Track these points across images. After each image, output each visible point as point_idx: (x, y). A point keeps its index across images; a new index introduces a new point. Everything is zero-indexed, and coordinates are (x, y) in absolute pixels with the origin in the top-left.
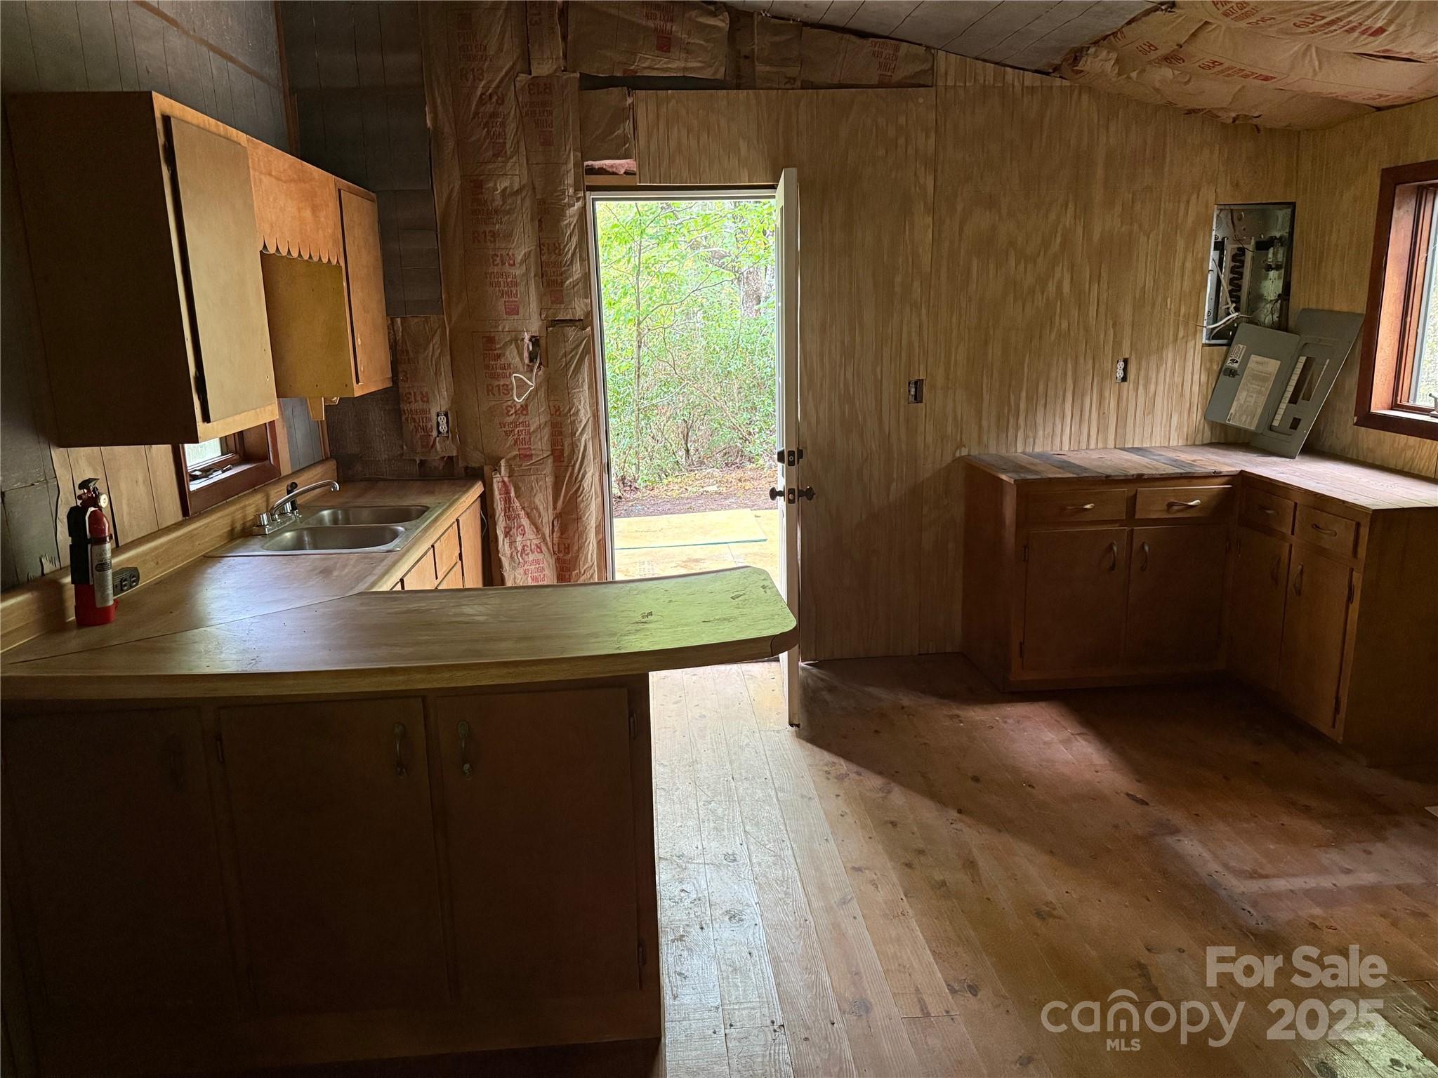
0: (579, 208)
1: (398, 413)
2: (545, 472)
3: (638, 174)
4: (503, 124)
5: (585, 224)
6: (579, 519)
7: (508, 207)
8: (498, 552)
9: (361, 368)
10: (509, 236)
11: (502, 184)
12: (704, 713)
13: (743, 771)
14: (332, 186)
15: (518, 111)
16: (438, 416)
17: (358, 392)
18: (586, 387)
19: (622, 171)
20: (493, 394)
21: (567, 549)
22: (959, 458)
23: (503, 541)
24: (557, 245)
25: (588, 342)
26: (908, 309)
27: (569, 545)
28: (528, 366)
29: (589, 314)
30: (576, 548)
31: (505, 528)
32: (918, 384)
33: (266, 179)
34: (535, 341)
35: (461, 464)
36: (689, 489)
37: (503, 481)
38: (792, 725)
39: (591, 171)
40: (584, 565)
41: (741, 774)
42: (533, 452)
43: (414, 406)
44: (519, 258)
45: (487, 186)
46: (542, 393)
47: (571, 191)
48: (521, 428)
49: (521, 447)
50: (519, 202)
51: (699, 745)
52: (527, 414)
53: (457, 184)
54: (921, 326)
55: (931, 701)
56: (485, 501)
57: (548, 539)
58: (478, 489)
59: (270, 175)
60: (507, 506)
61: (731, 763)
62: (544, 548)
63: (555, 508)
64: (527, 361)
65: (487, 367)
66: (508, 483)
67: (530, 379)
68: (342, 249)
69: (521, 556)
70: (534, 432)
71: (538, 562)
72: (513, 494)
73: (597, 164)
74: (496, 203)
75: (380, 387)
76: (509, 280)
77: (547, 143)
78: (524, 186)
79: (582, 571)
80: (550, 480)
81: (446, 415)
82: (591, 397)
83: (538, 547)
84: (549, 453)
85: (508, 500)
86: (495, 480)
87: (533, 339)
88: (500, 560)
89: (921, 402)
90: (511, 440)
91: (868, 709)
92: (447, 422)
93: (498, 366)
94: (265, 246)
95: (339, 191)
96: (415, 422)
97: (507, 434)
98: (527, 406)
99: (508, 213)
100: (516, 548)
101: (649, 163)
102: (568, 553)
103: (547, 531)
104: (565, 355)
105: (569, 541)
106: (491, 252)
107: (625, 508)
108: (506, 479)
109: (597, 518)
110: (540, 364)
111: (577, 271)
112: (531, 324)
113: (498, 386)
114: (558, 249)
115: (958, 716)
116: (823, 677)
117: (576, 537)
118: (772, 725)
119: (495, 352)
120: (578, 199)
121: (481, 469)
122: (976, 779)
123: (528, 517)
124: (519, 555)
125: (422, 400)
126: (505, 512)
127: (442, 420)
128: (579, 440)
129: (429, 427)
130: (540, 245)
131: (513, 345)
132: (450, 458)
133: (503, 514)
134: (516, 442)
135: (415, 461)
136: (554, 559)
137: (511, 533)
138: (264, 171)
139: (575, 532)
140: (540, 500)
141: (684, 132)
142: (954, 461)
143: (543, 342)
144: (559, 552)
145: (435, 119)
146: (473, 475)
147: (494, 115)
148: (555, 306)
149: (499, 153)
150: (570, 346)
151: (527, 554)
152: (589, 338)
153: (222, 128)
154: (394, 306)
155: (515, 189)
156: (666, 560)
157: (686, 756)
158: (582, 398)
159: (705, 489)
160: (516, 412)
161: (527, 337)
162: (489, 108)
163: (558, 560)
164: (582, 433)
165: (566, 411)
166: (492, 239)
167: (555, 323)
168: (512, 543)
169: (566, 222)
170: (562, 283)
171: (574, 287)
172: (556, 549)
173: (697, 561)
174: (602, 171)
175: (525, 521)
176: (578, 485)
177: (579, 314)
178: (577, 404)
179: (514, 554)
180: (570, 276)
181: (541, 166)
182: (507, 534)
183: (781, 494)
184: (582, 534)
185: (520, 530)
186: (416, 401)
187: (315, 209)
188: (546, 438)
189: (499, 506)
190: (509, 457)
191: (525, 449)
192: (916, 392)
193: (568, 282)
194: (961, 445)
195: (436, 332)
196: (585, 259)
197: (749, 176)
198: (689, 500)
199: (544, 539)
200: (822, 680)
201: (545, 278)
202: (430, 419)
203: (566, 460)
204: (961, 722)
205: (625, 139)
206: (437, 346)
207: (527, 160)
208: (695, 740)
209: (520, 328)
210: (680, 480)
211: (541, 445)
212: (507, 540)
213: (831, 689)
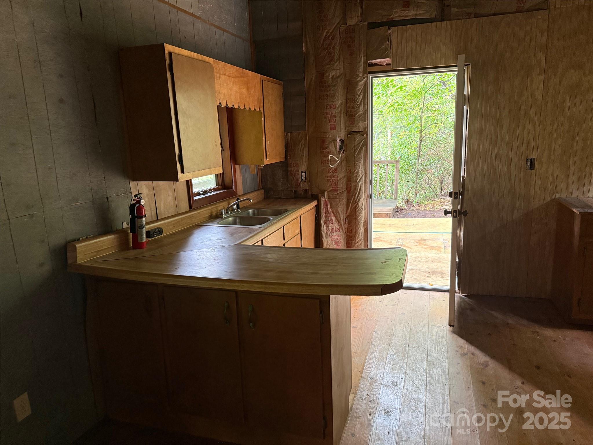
0: (364, 82)
1: (286, 171)
2: (343, 197)
3: (391, 65)
4: (334, 48)
5: (366, 91)
6: (356, 218)
7: (334, 83)
8: (321, 231)
9: (268, 153)
10: (333, 96)
11: (333, 74)
12: (405, 312)
13: (414, 343)
14: (259, 79)
15: (340, 41)
16: (302, 172)
17: (267, 162)
18: (363, 161)
19: (385, 64)
20: (323, 164)
21: (351, 231)
22: (555, 199)
23: (324, 226)
24: (354, 99)
25: (365, 140)
26: (528, 123)
27: (351, 229)
28: (338, 151)
29: (366, 128)
30: (354, 231)
31: (325, 220)
32: (532, 160)
33: (223, 77)
34: (342, 141)
35: (310, 193)
36: (436, 206)
37: (325, 201)
38: (450, 325)
39: (371, 65)
40: (358, 238)
41: (413, 344)
42: (339, 189)
43: (293, 169)
44: (337, 105)
45: (326, 75)
46: (344, 164)
47: (361, 74)
48: (334, 178)
49: (334, 186)
50: (339, 81)
51: (397, 328)
52: (337, 172)
53: (314, 75)
54: (535, 131)
55: (525, 322)
56: (318, 208)
57: (343, 226)
58: (315, 203)
59: (225, 75)
60: (327, 211)
61: (410, 338)
62: (341, 230)
63: (346, 213)
64: (338, 150)
65: (321, 152)
66: (327, 202)
67: (338, 158)
68: (262, 105)
69: (331, 233)
70: (339, 180)
71: (338, 236)
72: (329, 206)
73: (373, 61)
74: (329, 82)
75: (278, 160)
76: (333, 115)
77: (352, 54)
78: (341, 74)
79: (357, 241)
80: (345, 201)
81: (305, 172)
82: (365, 165)
83: (338, 229)
84: (345, 189)
85: (327, 209)
86: (322, 200)
87: (342, 140)
88: (322, 234)
89: (534, 169)
90: (329, 183)
91: (488, 322)
92: (305, 175)
93: (326, 152)
94: (220, 103)
95: (262, 81)
96: (293, 175)
97: (328, 181)
98: (337, 169)
99: (334, 86)
100: (329, 229)
101: (397, 59)
102: (351, 233)
103: (343, 223)
104: (354, 147)
105: (352, 228)
106: (326, 104)
107: (403, 214)
108: (327, 200)
109: (364, 219)
110: (344, 151)
111: (362, 109)
112: (341, 134)
113: (326, 160)
114: (354, 101)
115: (538, 332)
116: (470, 303)
117: (355, 227)
118: (436, 323)
119: (325, 146)
120: (364, 78)
121: (317, 195)
122: (538, 368)
123: (335, 217)
124: (330, 232)
125: (296, 166)
126: (325, 214)
127: (303, 174)
128: (358, 184)
129: (298, 177)
130: (347, 99)
131: (333, 142)
132: (306, 190)
133: (324, 214)
134: (332, 184)
135: (293, 191)
136: (345, 235)
137: (327, 223)
138: (221, 73)
139: (354, 224)
140: (340, 209)
141: (414, 44)
142: (551, 200)
143: (345, 141)
144: (348, 232)
145: (307, 49)
146: (315, 197)
147: (330, 44)
148: (351, 125)
149: (331, 60)
150: (356, 143)
151: (333, 232)
152: (365, 139)
153: (200, 57)
154: (288, 128)
155: (338, 75)
156: (411, 239)
157: (389, 331)
158: (360, 166)
159: (443, 207)
160: (332, 171)
161: (338, 139)
162: (328, 42)
163: (347, 235)
164: (359, 181)
165: (353, 171)
166: (327, 98)
167: (351, 133)
168: (327, 227)
169: (358, 88)
170: (355, 115)
171: (360, 117)
172: (346, 231)
173: (425, 240)
174: (376, 65)
175: (333, 218)
176: (356, 204)
177: (362, 129)
178: (358, 168)
179: (328, 232)
180: (359, 112)
181: (349, 64)
182: (325, 223)
183: (450, 213)
184: (357, 225)
185: (331, 222)
186: (294, 167)
187: (248, 89)
188: (344, 183)
189: (323, 211)
190: (328, 190)
191: (335, 187)
192: (531, 164)
193: (357, 115)
194: (556, 192)
195: (303, 138)
196: (366, 104)
197: (445, 62)
198: (434, 212)
199: (341, 226)
200: (469, 304)
201: (348, 113)
202: (299, 174)
203: (352, 192)
204: (538, 336)
205: (386, 50)
206: (303, 144)
207: (343, 62)
208: (396, 324)
209: (336, 136)
210: (433, 202)
211: (342, 186)
212: (325, 226)
213: (472, 309)
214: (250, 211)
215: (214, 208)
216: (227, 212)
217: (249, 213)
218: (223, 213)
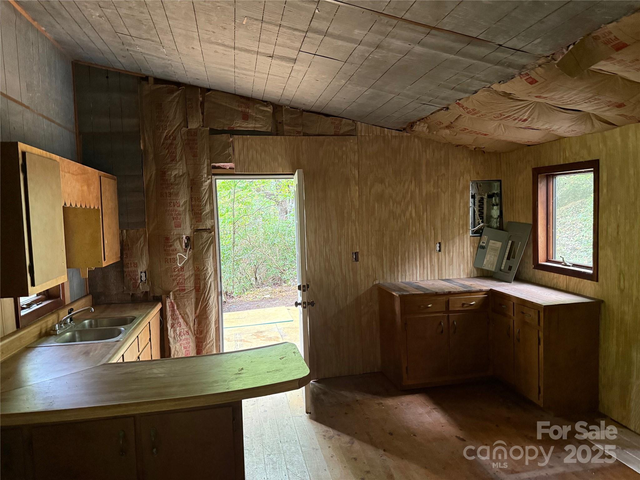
0: (209, 183)
1: (123, 272)
2: (191, 297)
3: (235, 169)
4: (176, 148)
5: (212, 190)
6: (207, 318)
7: (177, 182)
8: (168, 335)
9: (106, 254)
10: (177, 194)
11: (174, 173)
12: (266, 409)
13: (285, 438)
14: (97, 175)
15: (182, 143)
16: (141, 273)
17: (104, 264)
18: (211, 258)
19: (228, 168)
20: (168, 263)
21: (201, 332)
22: (375, 285)
23: (171, 330)
24: (199, 198)
25: (213, 238)
26: (350, 223)
27: (202, 331)
28: (184, 249)
29: (213, 227)
30: (205, 331)
31: (172, 324)
32: (356, 254)
33: (67, 175)
34: (188, 238)
35: (152, 295)
37: (171, 302)
38: (307, 413)
39: (215, 167)
40: (209, 339)
41: (284, 439)
42: (186, 288)
43: (130, 269)
44: (182, 203)
45: (168, 174)
46: (191, 261)
47: (206, 176)
48: (181, 277)
49: (180, 286)
50: (182, 180)
51: (264, 426)
52: (184, 271)
53: (154, 172)
54: (356, 229)
55: (369, 396)
56: (162, 312)
57: (192, 328)
58: (159, 306)
59: (69, 172)
60: (173, 313)
61: (279, 434)
62: (190, 333)
63: (195, 313)
64: (184, 247)
65: (165, 250)
66: (173, 303)
67: (185, 255)
68: (100, 202)
69: (179, 337)
70: (186, 278)
71: (187, 339)
72: (176, 308)
73: (217, 165)
74: (172, 180)
75: (115, 261)
76: (177, 213)
77: (195, 156)
78: (184, 173)
79: (208, 342)
80: (193, 300)
81: (145, 272)
82: (214, 262)
83: (187, 332)
84: (193, 288)
85: (173, 311)
86: (167, 302)
87: (187, 238)
88: (169, 340)
89: (358, 261)
90: (175, 283)
91: (341, 402)
92: (146, 276)
93: (171, 250)
94: (65, 204)
95: (100, 177)
96: (130, 276)
97: (173, 280)
98: (183, 267)
99: (177, 184)
100: (176, 333)
101: (240, 165)
102: (202, 334)
103: (192, 325)
104: (202, 244)
105: (202, 329)
106: (169, 201)
107: (228, 307)
108: (173, 301)
109: (215, 317)
110: (190, 248)
111: (208, 209)
112: (187, 231)
113: (170, 259)
114: (199, 199)
115: (382, 403)
116: (321, 387)
117: (206, 327)
118: (298, 413)
119: (169, 244)
120: (209, 179)
121: (161, 296)
122: (391, 434)
123: (183, 318)
124: (178, 336)
125: (134, 266)
126: (172, 316)
127: (143, 275)
128: (208, 282)
129: (137, 278)
130: (191, 198)
131: (178, 240)
132: (146, 292)
133: (171, 317)
134: (178, 284)
135: (130, 294)
136: (194, 337)
137: (174, 326)
138: (66, 171)
139: (205, 324)
140: (189, 310)
141: (255, 152)
142: (373, 286)
143: (192, 239)
144: (197, 334)
145: (145, 145)
146: (157, 299)
147: (171, 144)
148: (197, 223)
149: (173, 160)
150: (204, 240)
151: (182, 336)
152: (213, 236)
153: (48, 155)
154: (122, 225)
155: (180, 175)
156: (247, 332)
157: (258, 432)
158: (209, 263)
159: (264, 296)
160: (178, 270)
161: (184, 237)
162: (169, 141)
163: (196, 338)
164: (209, 279)
165: (202, 268)
166: (170, 196)
167: (197, 230)
168: (175, 331)
169: (203, 188)
170: (201, 213)
171: (206, 215)
172: (196, 333)
173: (261, 332)
174: (219, 167)
175: (181, 320)
176: (207, 302)
177: (209, 226)
178: (207, 265)
179: (176, 336)
180: (205, 211)
181: (192, 165)
182: (172, 326)
183: (300, 304)
184: (208, 325)
185: (178, 325)
186: (131, 267)
187: (88, 186)
188: (192, 281)
189: (169, 313)
190: (174, 290)
191: (182, 286)
192: (356, 257)
193: (204, 213)
194: (375, 279)
195: (142, 236)
196: (212, 203)
197: (282, 170)
198: (257, 302)
199: (190, 328)
200: (320, 389)
201: (193, 211)
202: (138, 275)
203: (201, 291)
204: (383, 406)
205: (230, 155)
206: (142, 242)
207: (186, 163)
208: (262, 423)
209: (181, 233)
211: (190, 285)
212: (172, 330)
213: (325, 393)
214: (86, 322)
215: (43, 323)
216: (60, 327)
217: (84, 325)
218: (57, 329)
